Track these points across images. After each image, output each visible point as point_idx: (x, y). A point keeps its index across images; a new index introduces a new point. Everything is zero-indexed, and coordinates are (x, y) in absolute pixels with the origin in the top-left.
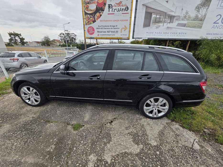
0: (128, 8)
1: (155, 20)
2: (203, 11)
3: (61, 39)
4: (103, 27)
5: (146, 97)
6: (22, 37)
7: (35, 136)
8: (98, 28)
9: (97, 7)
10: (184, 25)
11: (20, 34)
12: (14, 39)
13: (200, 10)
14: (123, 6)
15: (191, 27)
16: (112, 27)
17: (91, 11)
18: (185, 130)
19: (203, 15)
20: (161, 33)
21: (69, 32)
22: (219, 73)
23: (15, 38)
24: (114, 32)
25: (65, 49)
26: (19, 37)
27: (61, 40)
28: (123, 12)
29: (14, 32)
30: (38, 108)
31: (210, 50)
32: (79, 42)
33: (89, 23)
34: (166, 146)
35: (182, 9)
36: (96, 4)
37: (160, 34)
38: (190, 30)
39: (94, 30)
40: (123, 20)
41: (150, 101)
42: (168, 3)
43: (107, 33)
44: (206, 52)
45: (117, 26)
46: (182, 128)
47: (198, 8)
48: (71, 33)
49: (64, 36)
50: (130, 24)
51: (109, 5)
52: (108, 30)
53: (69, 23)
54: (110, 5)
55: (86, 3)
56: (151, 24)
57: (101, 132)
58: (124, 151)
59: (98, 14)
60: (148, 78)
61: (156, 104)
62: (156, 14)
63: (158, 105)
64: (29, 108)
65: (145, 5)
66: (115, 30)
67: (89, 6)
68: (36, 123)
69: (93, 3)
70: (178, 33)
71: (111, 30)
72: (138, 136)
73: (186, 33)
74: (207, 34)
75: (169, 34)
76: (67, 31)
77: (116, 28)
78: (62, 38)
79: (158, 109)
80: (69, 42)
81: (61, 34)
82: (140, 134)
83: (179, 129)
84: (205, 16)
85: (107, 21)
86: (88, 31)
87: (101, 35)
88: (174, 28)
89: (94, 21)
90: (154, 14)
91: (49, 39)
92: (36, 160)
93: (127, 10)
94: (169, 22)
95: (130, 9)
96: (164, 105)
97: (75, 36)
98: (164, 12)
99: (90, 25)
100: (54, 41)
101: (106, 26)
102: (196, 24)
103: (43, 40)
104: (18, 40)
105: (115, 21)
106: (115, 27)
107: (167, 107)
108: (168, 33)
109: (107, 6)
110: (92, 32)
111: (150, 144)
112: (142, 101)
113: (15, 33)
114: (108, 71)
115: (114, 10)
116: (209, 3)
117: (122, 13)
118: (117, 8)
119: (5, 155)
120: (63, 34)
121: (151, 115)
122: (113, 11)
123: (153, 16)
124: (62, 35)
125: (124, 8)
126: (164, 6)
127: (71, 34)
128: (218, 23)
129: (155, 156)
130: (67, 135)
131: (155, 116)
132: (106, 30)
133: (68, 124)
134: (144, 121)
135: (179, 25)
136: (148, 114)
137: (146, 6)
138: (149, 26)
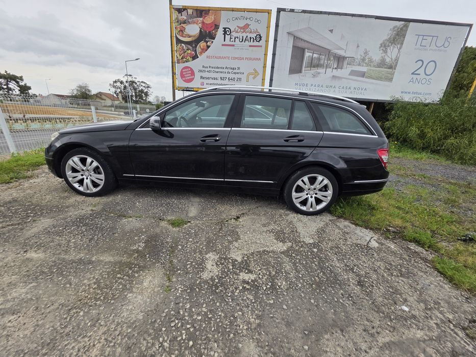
0: (260, 37)
1: (310, 61)
2: (393, 52)
3: (115, 93)
4: (212, 70)
5: (296, 175)
6: (25, 84)
7: (105, 233)
8: (201, 71)
9: (200, 31)
10: (363, 75)
11: (21, 77)
12: (5, 87)
13: (389, 50)
14: (251, 32)
15: (374, 79)
16: (230, 71)
17: (189, 37)
18: (358, 228)
19: (393, 59)
20: (322, 86)
21: (134, 79)
22: (422, 159)
23: (7, 84)
24: (233, 79)
25: (123, 113)
26: (17, 82)
27: (115, 95)
28: (252, 43)
29: (6, 72)
30: (97, 199)
31: (408, 120)
32: (155, 101)
33: (185, 59)
34: (327, 244)
35: (358, 46)
36: (200, 25)
37: (320, 88)
38: (373, 83)
39: (193, 73)
40: (250, 59)
41: (303, 181)
42: (332, 33)
43: (219, 82)
44: (402, 123)
45: (239, 68)
46: (354, 226)
47: (384, 46)
48: (139, 82)
49: (122, 85)
50: (265, 67)
51: (225, 29)
52: (223, 75)
53: (137, 59)
54: (227, 29)
55: (180, 22)
56: (304, 69)
57: (221, 229)
58: (261, 250)
59: (202, 44)
60: (299, 141)
61: (312, 187)
62: (312, 52)
63: (315, 189)
64: (80, 198)
65: (292, 35)
66: (236, 76)
67: (185, 29)
68: (101, 216)
69: (194, 23)
70: (352, 89)
71: (228, 76)
72: (284, 233)
73: (366, 89)
74: (402, 92)
75: (337, 89)
76: (130, 75)
77: (238, 73)
78: (119, 90)
79: (316, 196)
80: (134, 99)
81: (115, 82)
82: (287, 230)
83: (349, 227)
84: (397, 60)
85: (220, 58)
86: (182, 76)
87: (207, 84)
88: (344, 78)
89: (195, 57)
90: (309, 51)
91: (89, 91)
92: (117, 258)
93: (260, 41)
94: (335, 66)
95: (264, 39)
96: (325, 188)
97: (148, 87)
98: (326, 49)
99: (186, 64)
100: (99, 95)
101: (218, 68)
102: (383, 73)
103: (75, 93)
104: (14, 90)
105: (236, 58)
106: (235, 71)
107: (330, 192)
108: (335, 87)
109: (220, 32)
110: (189, 78)
111: (303, 242)
112: (290, 182)
113: (9, 74)
114: (232, 129)
115: (235, 38)
116: (402, 38)
117: (250, 46)
118: (240, 35)
119: (60, 254)
120: (122, 83)
121: (304, 208)
122: (233, 39)
123: (308, 54)
124: (118, 84)
125: (254, 36)
126: (326, 38)
127: (138, 84)
128: (419, 74)
129: (311, 253)
130: (163, 233)
131: (311, 210)
132: (218, 75)
133: (160, 220)
134: (293, 217)
135: (353, 73)
136: (298, 205)
137: (294, 37)
138: (300, 72)
